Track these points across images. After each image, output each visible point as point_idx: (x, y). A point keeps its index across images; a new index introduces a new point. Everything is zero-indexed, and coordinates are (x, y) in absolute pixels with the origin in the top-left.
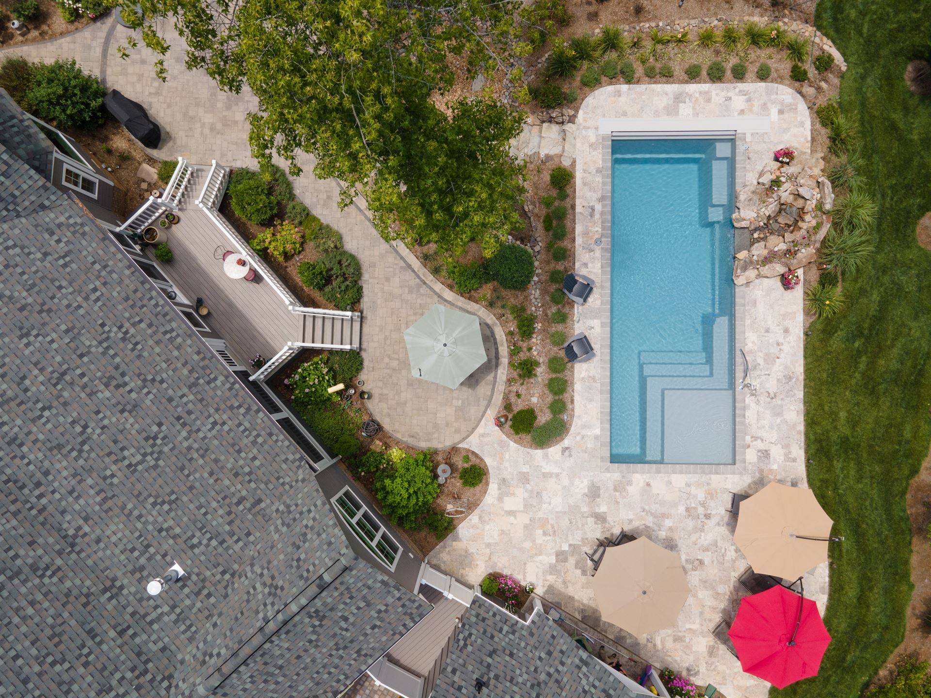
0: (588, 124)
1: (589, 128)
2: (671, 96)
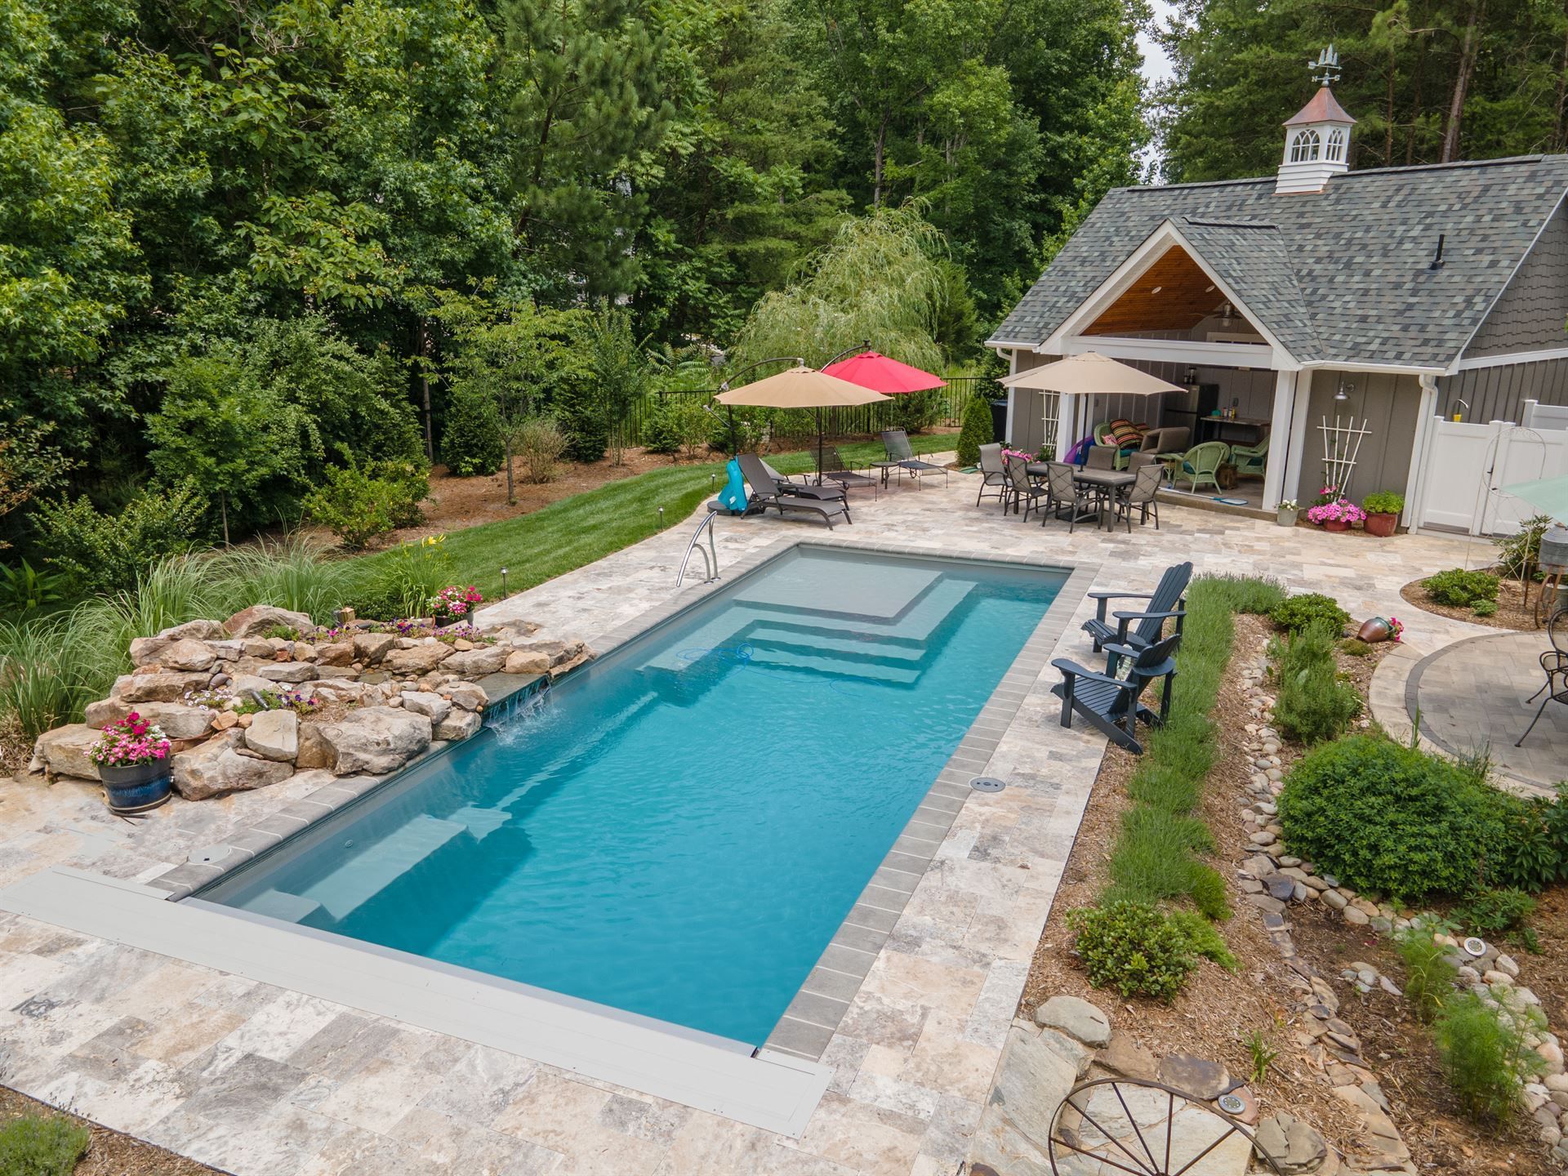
0: (887, 1135)
1: (885, 1116)
2: (284, 1108)
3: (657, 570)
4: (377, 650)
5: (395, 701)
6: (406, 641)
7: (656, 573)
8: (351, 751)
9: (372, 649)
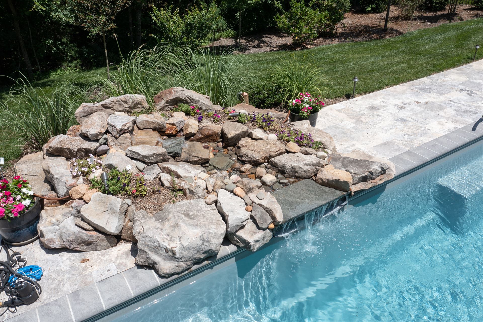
3: (465, 93)
4: (233, 138)
5: (212, 197)
6: (258, 133)
7: (463, 96)
8: (146, 249)
9: (229, 136)
